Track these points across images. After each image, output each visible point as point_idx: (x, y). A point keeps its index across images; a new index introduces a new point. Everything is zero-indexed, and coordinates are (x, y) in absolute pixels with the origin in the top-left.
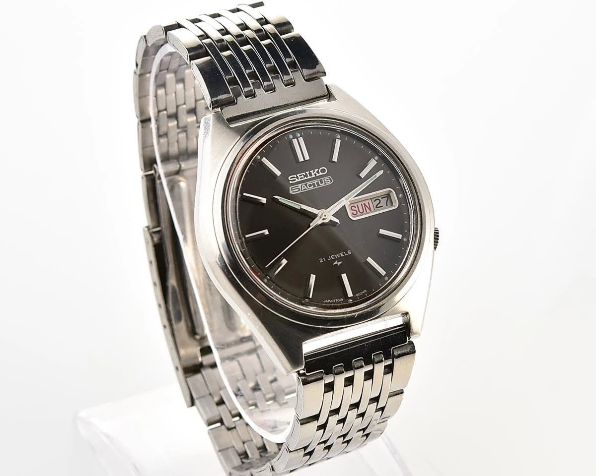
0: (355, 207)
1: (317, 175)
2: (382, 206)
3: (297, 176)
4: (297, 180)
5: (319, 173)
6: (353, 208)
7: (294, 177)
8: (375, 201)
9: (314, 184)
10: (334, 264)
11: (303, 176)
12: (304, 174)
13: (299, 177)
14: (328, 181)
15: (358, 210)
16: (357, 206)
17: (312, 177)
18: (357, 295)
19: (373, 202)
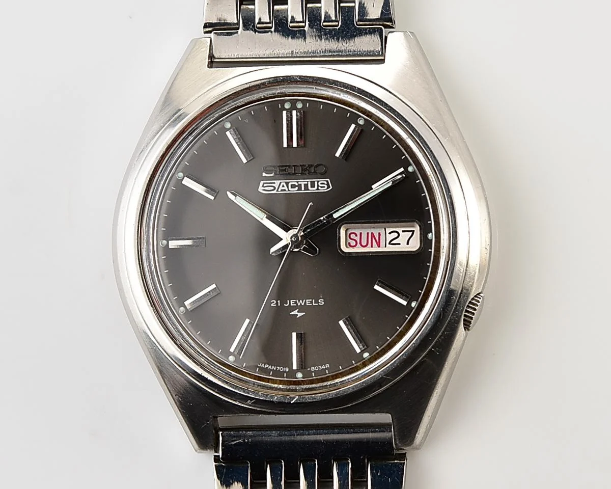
0: (356, 236)
2: (399, 244)
6: (353, 236)
8: (390, 233)
9: (299, 186)
10: (292, 313)
11: (285, 170)
14: (323, 186)
15: (358, 243)
16: (361, 234)
18: (313, 369)
19: (387, 234)
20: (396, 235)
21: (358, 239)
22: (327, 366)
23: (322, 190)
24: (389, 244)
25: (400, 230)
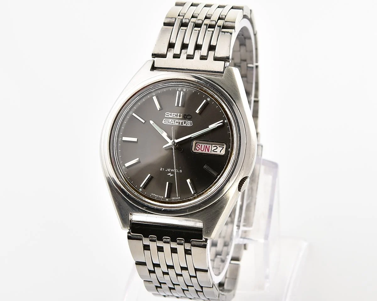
0: (200, 146)
2: (217, 152)
4: (170, 116)
6: (198, 146)
9: (179, 123)
10: (168, 174)
11: (174, 115)
13: (172, 115)
15: (200, 149)
17: (180, 118)
18: (173, 198)
19: (212, 147)
20: (216, 148)
22: (179, 198)
23: (188, 125)
24: (213, 151)
25: (218, 146)
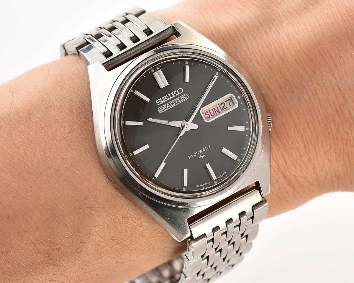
0: (208, 112)
1: (177, 95)
2: (227, 107)
3: (162, 99)
4: (163, 102)
5: (177, 93)
6: (206, 113)
7: (160, 100)
8: (221, 105)
9: (175, 102)
10: (199, 158)
11: (166, 98)
12: (167, 96)
13: (164, 99)
14: (185, 98)
15: (210, 115)
16: (209, 111)
17: (173, 97)
18: (220, 177)
19: (220, 106)
20: (224, 104)
21: (209, 113)
22: (225, 172)
23: (185, 100)
24: (223, 109)
25: (225, 101)
